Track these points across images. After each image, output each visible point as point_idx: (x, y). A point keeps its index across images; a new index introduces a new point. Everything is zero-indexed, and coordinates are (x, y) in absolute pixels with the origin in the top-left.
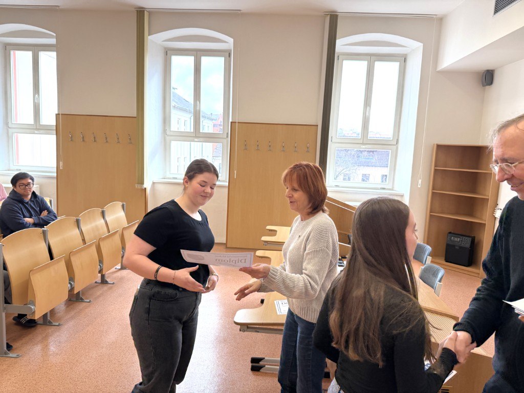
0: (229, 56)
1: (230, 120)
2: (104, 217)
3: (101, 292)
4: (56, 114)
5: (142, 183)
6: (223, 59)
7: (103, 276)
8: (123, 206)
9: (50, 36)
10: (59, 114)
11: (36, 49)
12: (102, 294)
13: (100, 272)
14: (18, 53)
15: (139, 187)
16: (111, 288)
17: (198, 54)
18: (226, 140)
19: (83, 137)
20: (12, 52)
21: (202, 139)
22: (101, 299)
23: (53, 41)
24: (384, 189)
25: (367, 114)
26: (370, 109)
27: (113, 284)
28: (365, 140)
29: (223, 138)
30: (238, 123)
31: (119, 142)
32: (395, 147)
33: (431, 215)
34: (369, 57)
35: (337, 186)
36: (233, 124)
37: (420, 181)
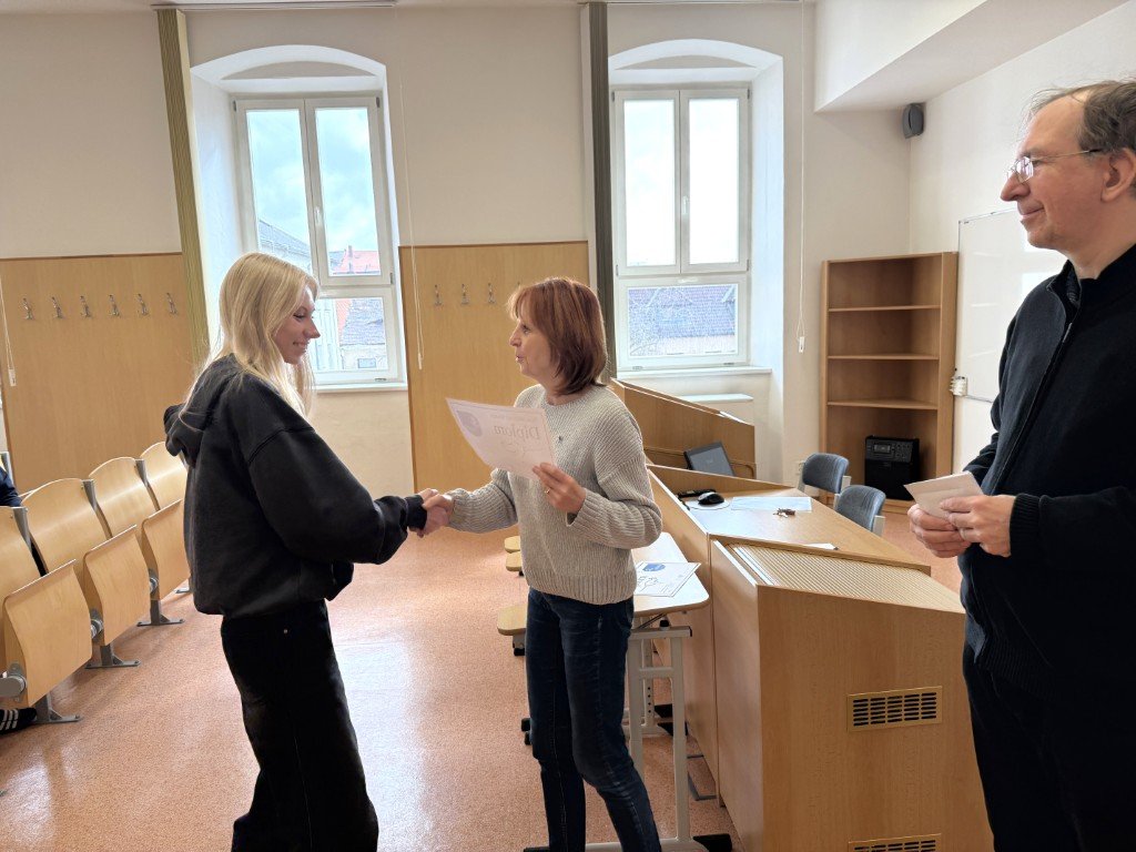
0: (378, 105)
1: (397, 243)
2: (142, 478)
3: (156, 642)
7: (156, 607)
12: (161, 645)
16: (175, 633)
17: (306, 105)
18: (389, 290)
19: (58, 309)
21: (334, 292)
22: (161, 655)
24: (730, 364)
25: (684, 212)
26: (688, 202)
27: (181, 622)
28: (684, 267)
29: (383, 286)
30: (416, 247)
31: (145, 314)
32: (744, 276)
33: (829, 407)
34: (677, 92)
35: (637, 368)
36: (403, 251)
37: (802, 340)
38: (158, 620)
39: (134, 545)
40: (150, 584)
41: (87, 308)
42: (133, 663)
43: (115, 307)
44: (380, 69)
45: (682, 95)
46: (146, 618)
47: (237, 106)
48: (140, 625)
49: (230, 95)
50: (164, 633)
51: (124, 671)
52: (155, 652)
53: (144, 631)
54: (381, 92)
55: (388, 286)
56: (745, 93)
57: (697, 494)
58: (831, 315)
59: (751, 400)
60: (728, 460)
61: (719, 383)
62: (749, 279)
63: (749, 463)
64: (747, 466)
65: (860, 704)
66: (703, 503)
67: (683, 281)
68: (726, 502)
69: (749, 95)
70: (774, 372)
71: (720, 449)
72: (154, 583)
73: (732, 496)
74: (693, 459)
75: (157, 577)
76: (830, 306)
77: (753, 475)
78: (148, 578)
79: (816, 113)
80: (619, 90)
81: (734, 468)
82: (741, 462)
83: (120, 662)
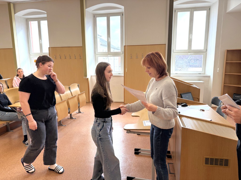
0: (123, 15)
1: (124, 45)
2: (70, 90)
3: (70, 122)
4: (49, 48)
5: (86, 76)
6: (120, 17)
7: (71, 115)
8: (78, 85)
9: (44, 13)
10: (50, 47)
11: (39, 20)
12: (70, 123)
13: (69, 113)
14: (32, 22)
15: (85, 78)
16: (74, 120)
17: (108, 16)
18: (122, 55)
19: (60, 57)
20: (29, 22)
21: (111, 55)
22: (70, 125)
23: (45, 16)
24: (200, 74)
25: (191, 38)
26: (192, 35)
27: (75, 119)
28: (190, 50)
29: (121, 54)
30: (127, 46)
31: (76, 58)
32: (205, 53)
33: (224, 86)
35: (176, 74)
36: (125, 47)
37: (218, 69)
38: (71, 118)
39: (65, 103)
40: (68, 111)
41: (65, 57)
42: (65, 125)
43: (70, 57)
44: (123, 7)
46: (69, 117)
47: (95, 16)
48: (68, 118)
49: (93, 14)
50: (72, 120)
51: (63, 127)
52: (69, 124)
53: (68, 120)
54: (123, 12)
55: (122, 54)
56: (208, 9)
57: (181, 104)
58: (226, 63)
59: (204, 83)
60: (192, 97)
61: (196, 78)
62: (206, 54)
63: (198, 98)
64: (197, 98)
65: (207, 159)
66: (182, 106)
67: (189, 54)
68: (188, 106)
69: (209, 9)
70: (211, 76)
71: (190, 94)
72: (69, 111)
73: (190, 105)
74: (183, 96)
75: (70, 109)
76: (226, 61)
77: (199, 101)
78: (68, 109)
79: (227, 13)
80: (177, 9)
81: (194, 99)
82: (196, 97)
83: (62, 125)
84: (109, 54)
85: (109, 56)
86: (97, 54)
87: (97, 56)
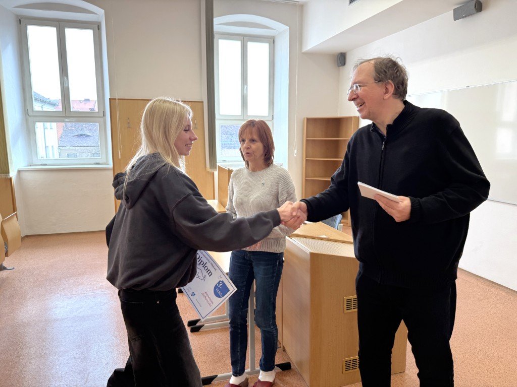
0: (99, 29)
1: (108, 97)
5: (8, 172)
6: (91, 32)
15: (5, 177)
17: (60, 25)
18: (102, 119)
21: (74, 119)
25: (245, 92)
26: (247, 87)
28: (245, 116)
29: (99, 117)
30: (118, 99)
32: (271, 122)
33: (306, 180)
34: (243, 37)
36: (112, 101)
37: (296, 151)
44: (101, 12)
45: (245, 39)
47: (22, 22)
49: (18, 16)
54: (101, 22)
55: (101, 117)
56: (272, 41)
58: (307, 141)
62: (273, 124)
69: (274, 42)
76: (307, 137)
79: (303, 53)
80: (217, 34)
84: (66, 117)
85: (67, 120)
86: (30, 116)
87: (30, 119)
